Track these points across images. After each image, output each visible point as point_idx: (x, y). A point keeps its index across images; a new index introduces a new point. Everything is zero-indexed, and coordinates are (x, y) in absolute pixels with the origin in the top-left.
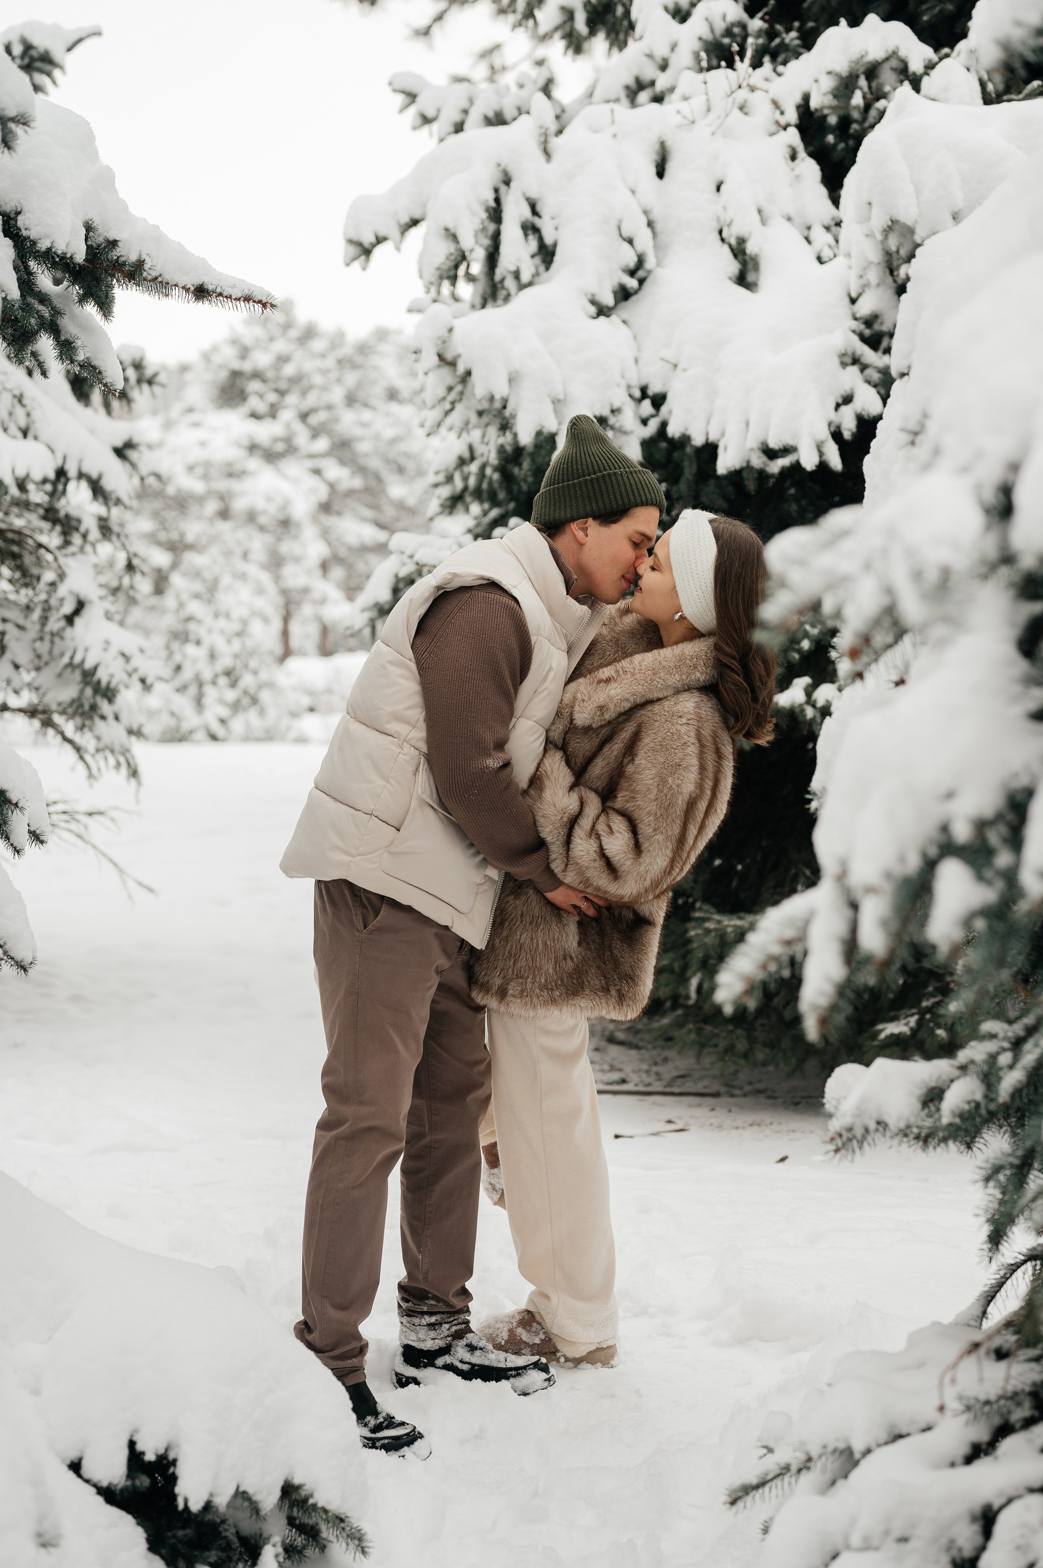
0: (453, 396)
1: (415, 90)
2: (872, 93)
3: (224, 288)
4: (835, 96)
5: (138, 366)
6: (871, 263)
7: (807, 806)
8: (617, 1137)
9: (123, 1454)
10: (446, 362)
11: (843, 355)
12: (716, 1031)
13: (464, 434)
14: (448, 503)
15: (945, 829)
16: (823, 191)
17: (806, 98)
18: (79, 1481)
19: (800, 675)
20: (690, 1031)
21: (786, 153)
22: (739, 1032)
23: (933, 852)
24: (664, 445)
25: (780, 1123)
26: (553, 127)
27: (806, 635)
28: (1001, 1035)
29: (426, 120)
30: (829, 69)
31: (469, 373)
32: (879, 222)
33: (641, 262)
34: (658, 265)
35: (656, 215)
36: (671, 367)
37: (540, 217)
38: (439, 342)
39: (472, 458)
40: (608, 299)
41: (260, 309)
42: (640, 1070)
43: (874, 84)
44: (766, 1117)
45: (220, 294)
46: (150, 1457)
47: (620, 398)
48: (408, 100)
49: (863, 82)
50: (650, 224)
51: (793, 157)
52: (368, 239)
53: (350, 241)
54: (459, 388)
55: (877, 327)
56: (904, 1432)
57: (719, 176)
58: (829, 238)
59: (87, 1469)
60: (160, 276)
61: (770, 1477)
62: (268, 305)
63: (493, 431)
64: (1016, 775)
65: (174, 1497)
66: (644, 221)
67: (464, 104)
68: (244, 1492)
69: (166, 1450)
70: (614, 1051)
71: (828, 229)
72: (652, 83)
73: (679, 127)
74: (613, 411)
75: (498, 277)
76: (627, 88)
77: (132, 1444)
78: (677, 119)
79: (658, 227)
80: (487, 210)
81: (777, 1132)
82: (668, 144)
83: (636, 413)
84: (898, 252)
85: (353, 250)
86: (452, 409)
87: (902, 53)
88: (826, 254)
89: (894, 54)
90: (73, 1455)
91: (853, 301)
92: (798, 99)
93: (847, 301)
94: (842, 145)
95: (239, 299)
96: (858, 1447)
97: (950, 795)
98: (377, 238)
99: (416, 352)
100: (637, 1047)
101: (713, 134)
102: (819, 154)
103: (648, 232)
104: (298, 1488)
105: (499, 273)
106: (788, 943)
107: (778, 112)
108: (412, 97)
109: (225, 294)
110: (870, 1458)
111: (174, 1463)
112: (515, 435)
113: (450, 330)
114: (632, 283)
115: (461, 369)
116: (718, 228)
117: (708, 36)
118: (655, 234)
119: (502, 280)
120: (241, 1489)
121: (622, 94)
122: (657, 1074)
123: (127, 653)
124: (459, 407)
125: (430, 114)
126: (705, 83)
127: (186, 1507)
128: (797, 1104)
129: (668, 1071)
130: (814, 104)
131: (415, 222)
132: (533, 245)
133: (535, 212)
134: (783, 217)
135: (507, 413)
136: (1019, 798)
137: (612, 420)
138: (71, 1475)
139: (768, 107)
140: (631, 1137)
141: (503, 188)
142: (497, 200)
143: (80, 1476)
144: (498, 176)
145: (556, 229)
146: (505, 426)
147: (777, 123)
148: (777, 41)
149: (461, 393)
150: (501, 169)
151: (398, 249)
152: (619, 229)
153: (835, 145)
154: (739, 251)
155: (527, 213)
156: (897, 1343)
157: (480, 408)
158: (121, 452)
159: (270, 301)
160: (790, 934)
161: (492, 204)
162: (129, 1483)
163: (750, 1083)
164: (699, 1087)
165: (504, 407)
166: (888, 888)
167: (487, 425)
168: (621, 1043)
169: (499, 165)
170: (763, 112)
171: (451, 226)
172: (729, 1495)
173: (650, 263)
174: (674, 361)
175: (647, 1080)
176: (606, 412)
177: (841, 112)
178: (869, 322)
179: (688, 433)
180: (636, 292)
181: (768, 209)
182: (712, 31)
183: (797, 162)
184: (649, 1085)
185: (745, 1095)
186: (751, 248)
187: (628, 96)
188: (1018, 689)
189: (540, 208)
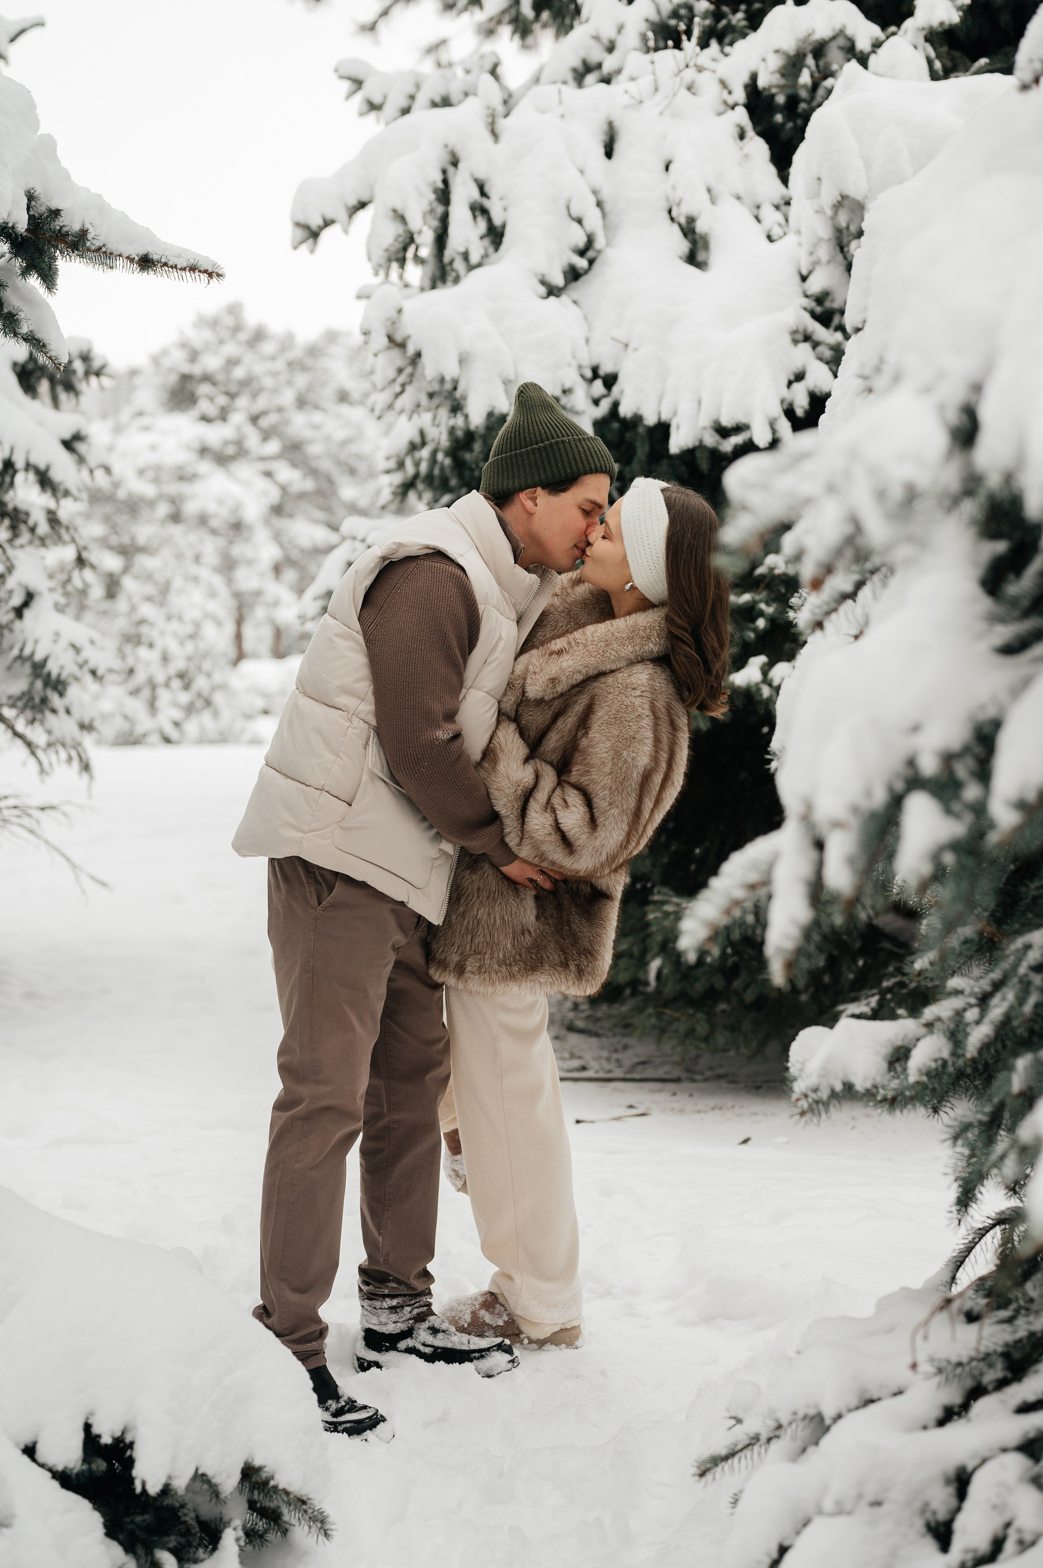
0: (402, 378)
1: (361, 77)
2: (819, 72)
3: (169, 257)
4: (783, 75)
5: (86, 358)
6: (821, 239)
7: (767, 767)
8: (578, 1122)
9: (78, 1438)
10: (396, 343)
11: (794, 332)
12: (677, 1015)
13: (415, 416)
14: (400, 490)
15: (911, 763)
16: (772, 170)
17: (754, 77)
18: (34, 1465)
19: (755, 654)
20: (650, 1015)
21: (735, 132)
22: (700, 1015)
23: (899, 786)
24: (616, 425)
25: (742, 1107)
26: (500, 109)
27: (761, 614)
28: (968, 991)
29: (373, 107)
30: (777, 47)
31: (418, 355)
32: (828, 197)
33: (590, 242)
34: (608, 244)
35: (605, 195)
36: (621, 347)
37: (488, 198)
38: (389, 323)
39: (424, 443)
40: (558, 280)
41: (206, 279)
42: (600, 1058)
43: (821, 63)
44: (727, 1100)
45: (165, 264)
46: (106, 1440)
47: (572, 378)
48: (354, 86)
49: (810, 61)
50: (599, 204)
51: (742, 136)
52: (315, 222)
53: (298, 225)
54: (409, 370)
55: (828, 304)
56: (875, 1397)
57: (667, 155)
58: (778, 216)
59: (42, 1453)
60: (104, 246)
61: (739, 1447)
62: (214, 275)
63: (443, 413)
64: (983, 707)
65: (131, 1480)
66: (592, 200)
67: (411, 90)
68: (203, 1475)
69: (123, 1433)
70: (574, 1039)
71: (777, 207)
72: (599, 66)
73: (627, 107)
74: (564, 392)
75: (447, 259)
76: (574, 70)
77: (87, 1427)
78: (625, 99)
79: (608, 207)
80: (436, 191)
81: (739, 1115)
82: (617, 124)
83: (588, 393)
84: (848, 228)
85: (300, 233)
86: (402, 392)
87: (849, 32)
88: (776, 232)
89: (841, 33)
90: (27, 1439)
91: (804, 279)
92: (745, 78)
93: (798, 279)
94: (790, 125)
95: (184, 269)
96: (828, 1413)
97: (916, 729)
98: (325, 221)
99: (365, 334)
100: (597, 1035)
101: (661, 113)
102: (768, 133)
103: (597, 212)
104: (259, 1469)
105: (448, 254)
106: (752, 887)
107: (725, 92)
108: (358, 83)
109: (170, 263)
110: (841, 1423)
111: (131, 1445)
112: (466, 417)
113: (400, 311)
114: (582, 263)
115: (411, 350)
116: (667, 207)
117: (654, 17)
118: (604, 215)
119: (451, 262)
120: (200, 1472)
121: (570, 77)
122: (618, 1061)
123: (78, 643)
124: (409, 389)
125: (377, 100)
126: (653, 63)
127: (144, 1491)
128: (758, 1088)
129: (629, 1058)
130: (762, 83)
131: (362, 205)
132: (482, 226)
133: (483, 193)
134: (733, 195)
135: (458, 394)
136: (987, 730)
138: (26, 1459)
139: (716, 87)
140: (592, 1122)
141: (451, 170)
142: (445, 182)
143: (34, 1460)
144: (446, 158)
145: (505, 209)
146: (456, 408)
147: (725, 103)
148: (723, 22)
149: (412, 375)
150: (448, 149)
151: (346, 231)
152: (568, 208)
153: (783, 125)
154: (689, 230)
155: (475, 194)
156: (866, 1310)
157: (430, 390)
158: (69, 445)
159: (216, 271)
160: (754, 877)
161: (440, 185)
162: (85, 1467)
163: (711, 1069)
164: (660, 1073)
165: (455, 389)
166: (855, 823)
167: (438, 407)
168: (581, 1031)
169: (446, 146)
170: (711, 91)
171: (399, 207)
172: (698, 1467)
173: (600, 242)
174: (625, 341)
175: (607, 1066)
176: (558, 392)
177: (789, 91)
178: (820, 299)
179: (641, 412)
180: (586, 272)
181: (717, 188)
182: (659, 12)
183: (745, 141)
184: (610, 1071)
185: (706, 1080)
186: (700, 227)
187: (575, 79)
188: (982, 626)
189: (488, 189)
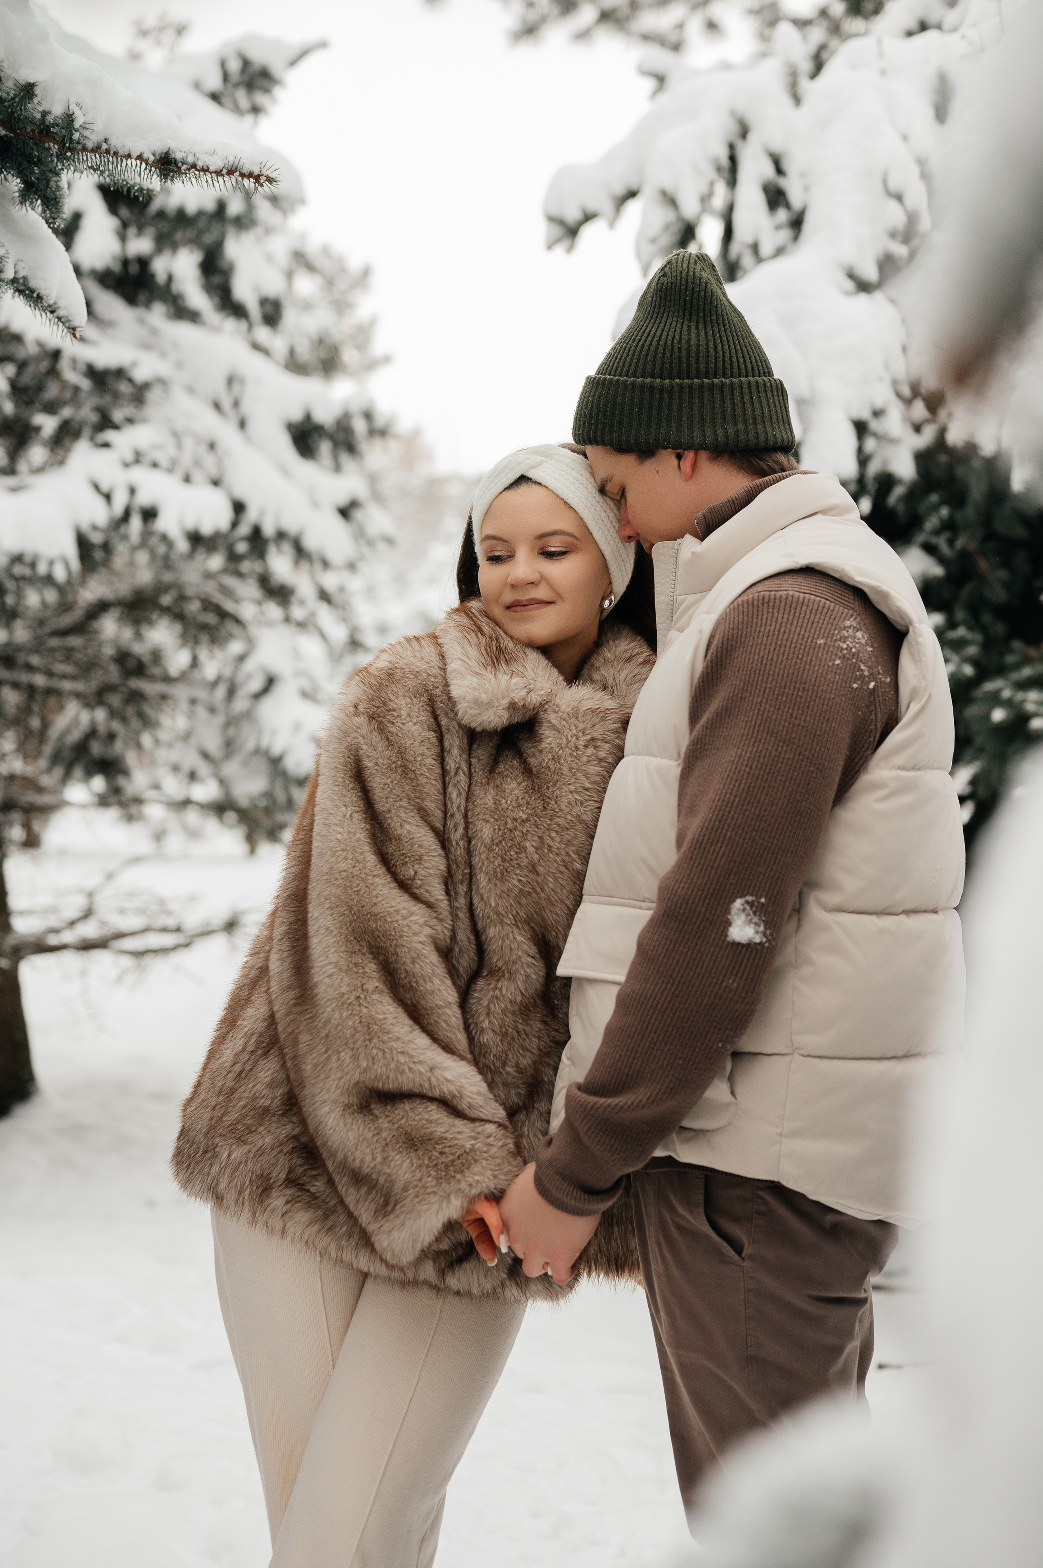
1: (666, 72)
24: (943, 458)
26: (807, 67)
33: (912, 223)
34: (934, 228)
37: (785, 176)
40: (870, 273)
47: (883, 396)
48: (657, 84)
52: (572, 215)
53: (551, 219)
66: (916, 171)
73: (963, 57)
75: (732, 253)
78: (963, 50)
80: (719, 169)
82: (951, 77)
83: (906, 418)
85: (554, 230)
98: (584, 214)
103: (922, 186)
105: (735, 248)
114: (902, 251)
131: (632, 194)
133: (779, 171)
137: (874, 425)
141: (739, 142)
142: (733, 159)
144: (733, 129)
145: (807, 189)
150: (735, 116)
151: (612, 224)
152: (885, 183)
155: (768, 171)
158: (345, 511)
161: (725, 162)
169: (733, 113)
171: (669, 186)
173: (925, 224)
176: (864, 414)
180: (908, 262)
189: (786, 165)
